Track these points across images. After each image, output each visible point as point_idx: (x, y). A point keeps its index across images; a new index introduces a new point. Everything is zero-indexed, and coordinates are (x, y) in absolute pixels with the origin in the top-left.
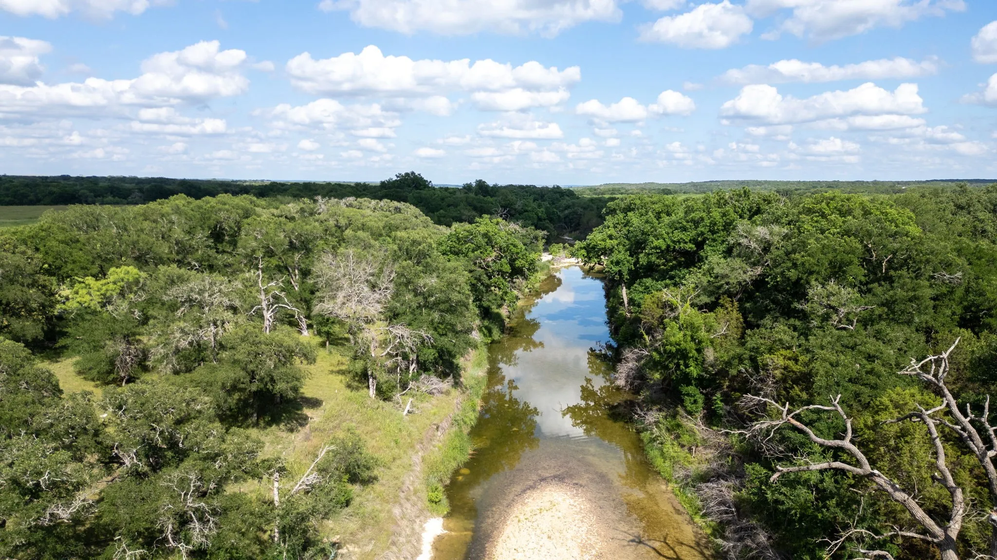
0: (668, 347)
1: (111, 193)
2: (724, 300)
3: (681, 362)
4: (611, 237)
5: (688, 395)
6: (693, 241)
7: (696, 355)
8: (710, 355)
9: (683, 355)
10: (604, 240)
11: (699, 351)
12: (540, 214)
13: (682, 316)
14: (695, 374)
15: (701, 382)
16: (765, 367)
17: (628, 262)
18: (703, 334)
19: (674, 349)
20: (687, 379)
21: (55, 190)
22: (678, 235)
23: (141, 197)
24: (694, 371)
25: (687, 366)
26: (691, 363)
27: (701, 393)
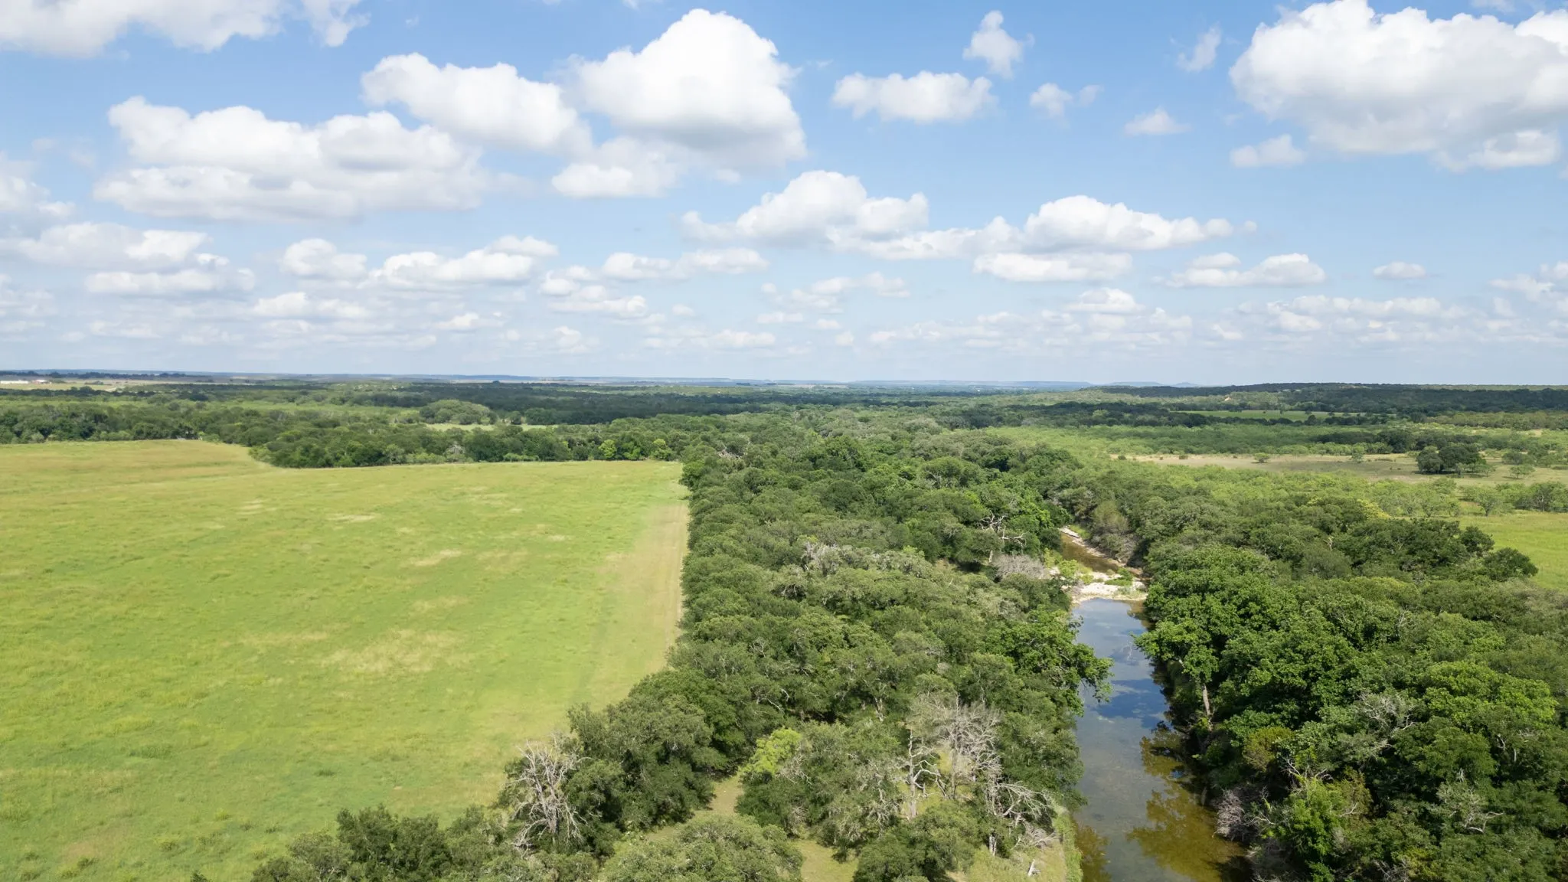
0: (1297, 826)
1: (424, 446)
2: (1348, 771)
3: (1309, 839)
4: (1189, 630)
5: (1318, 873)
6: (1305, 675)
7: (1325, 833)
8: (1339, 834)
9: (1311, 833)
10: (1180, 634)
11: (1327, 829)
12: (1043, 518)
13: (1309, 793)
14: (1324, 852)
15: (1331, 862)
16: (1399, 863)
17: (1211, 662)
18: (1331, 813)
19: (1302, 827)
20: (1314, 855)
21: (357, 444)
22: (1284, 666)
23: (461, 452)
24: (1322, 848)
25: (1314, 842)
26: (1320, 839)
27: (1332, 873)
